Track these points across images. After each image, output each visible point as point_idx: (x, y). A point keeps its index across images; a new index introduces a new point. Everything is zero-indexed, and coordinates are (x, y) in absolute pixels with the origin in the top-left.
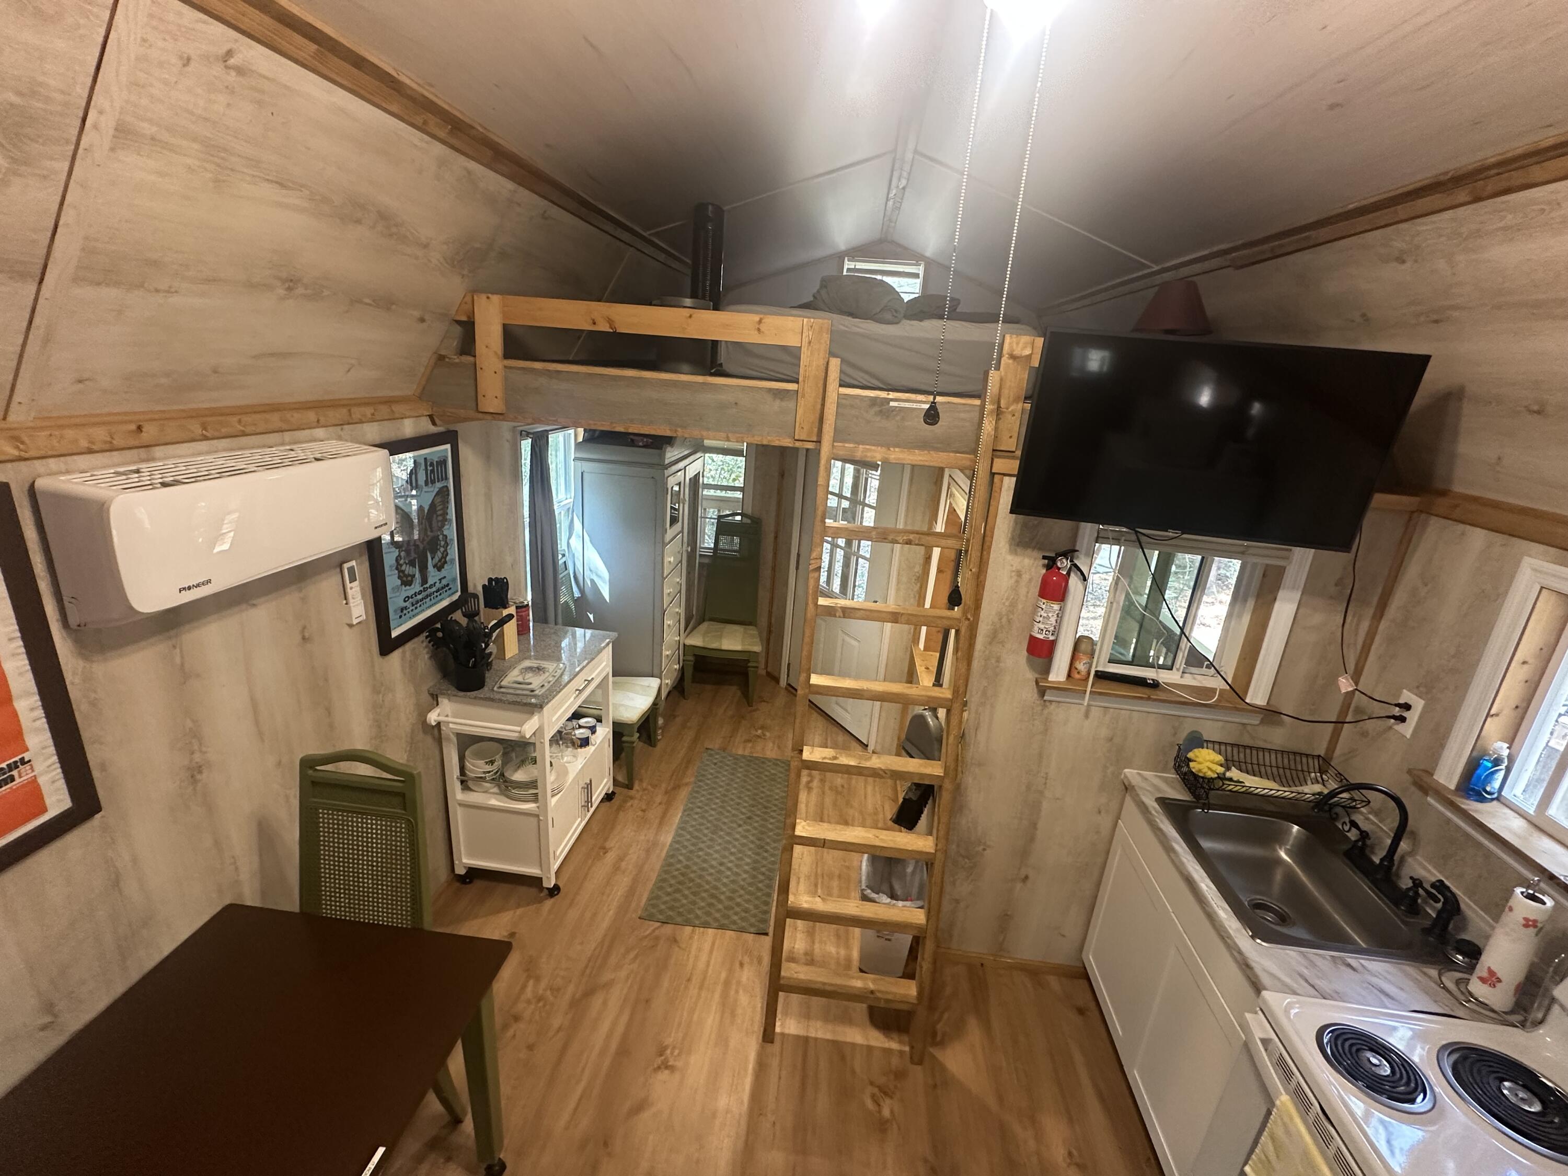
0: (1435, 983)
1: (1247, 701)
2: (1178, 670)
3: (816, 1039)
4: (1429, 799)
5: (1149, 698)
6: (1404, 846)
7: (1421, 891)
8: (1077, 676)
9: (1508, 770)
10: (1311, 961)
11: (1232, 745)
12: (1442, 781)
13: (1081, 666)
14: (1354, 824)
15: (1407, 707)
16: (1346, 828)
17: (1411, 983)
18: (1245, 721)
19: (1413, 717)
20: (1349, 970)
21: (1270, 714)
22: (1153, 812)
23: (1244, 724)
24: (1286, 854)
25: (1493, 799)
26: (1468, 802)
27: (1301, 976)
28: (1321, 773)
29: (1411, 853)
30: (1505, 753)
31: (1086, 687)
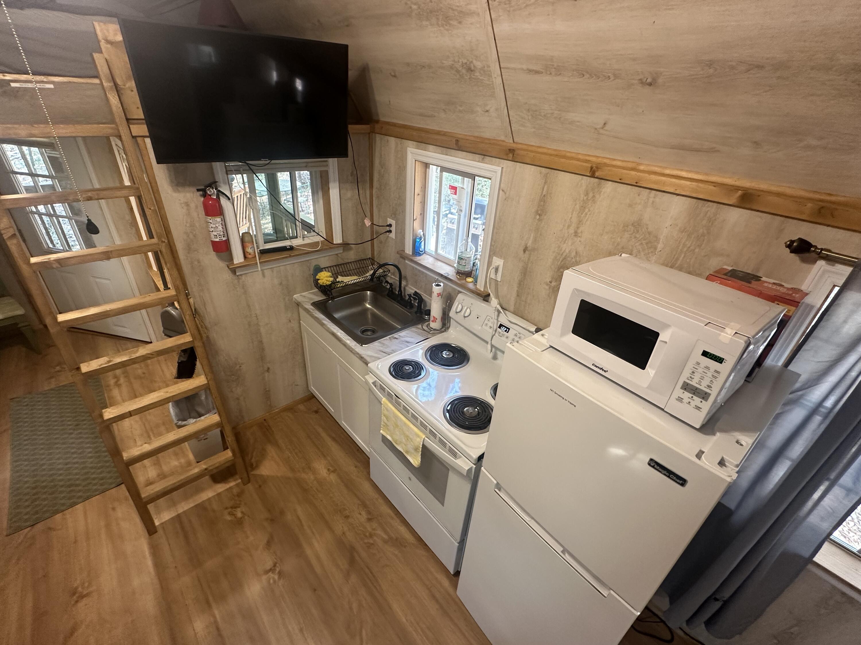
0: (421, 329)
1: (334, 243)
2: (300, 237)
3: (184, 512)
4: (406, 261)
5: (290, 256)
6: (404, 283)
7: (412, 298)
8: (250, 256)
9: (425, 240)
10: (382, 343)
11: (335, 266)
12: (408, 253)
13: (249, 250)
14: (387, 282)
15: (390, 225)
16: (386, 285)
17: (414, 334)
18: (337, 253)
19: (393, 229)
20: (396, 340)
21: (345, 245)
22: (312, 311)
23: (337, 254)
24: (369, 304)
25: (423, 254)
26: (416, 257)
27: (381, 351)
28: (372, 265)
29: (407, 285)
30: (422, 233)
31: (256, 261)
